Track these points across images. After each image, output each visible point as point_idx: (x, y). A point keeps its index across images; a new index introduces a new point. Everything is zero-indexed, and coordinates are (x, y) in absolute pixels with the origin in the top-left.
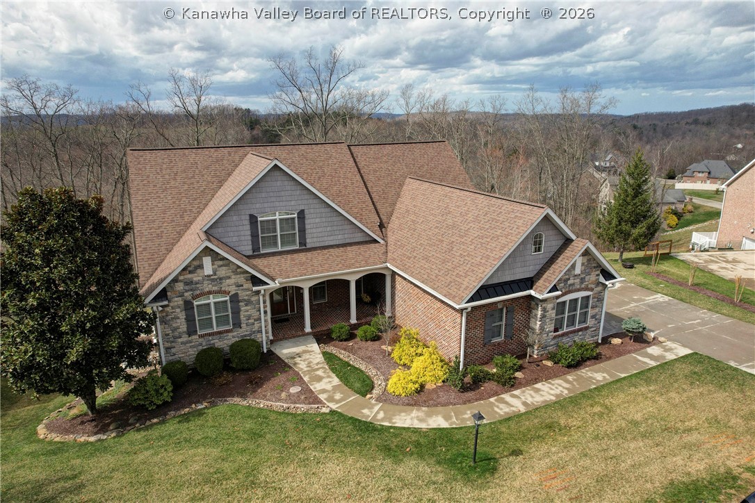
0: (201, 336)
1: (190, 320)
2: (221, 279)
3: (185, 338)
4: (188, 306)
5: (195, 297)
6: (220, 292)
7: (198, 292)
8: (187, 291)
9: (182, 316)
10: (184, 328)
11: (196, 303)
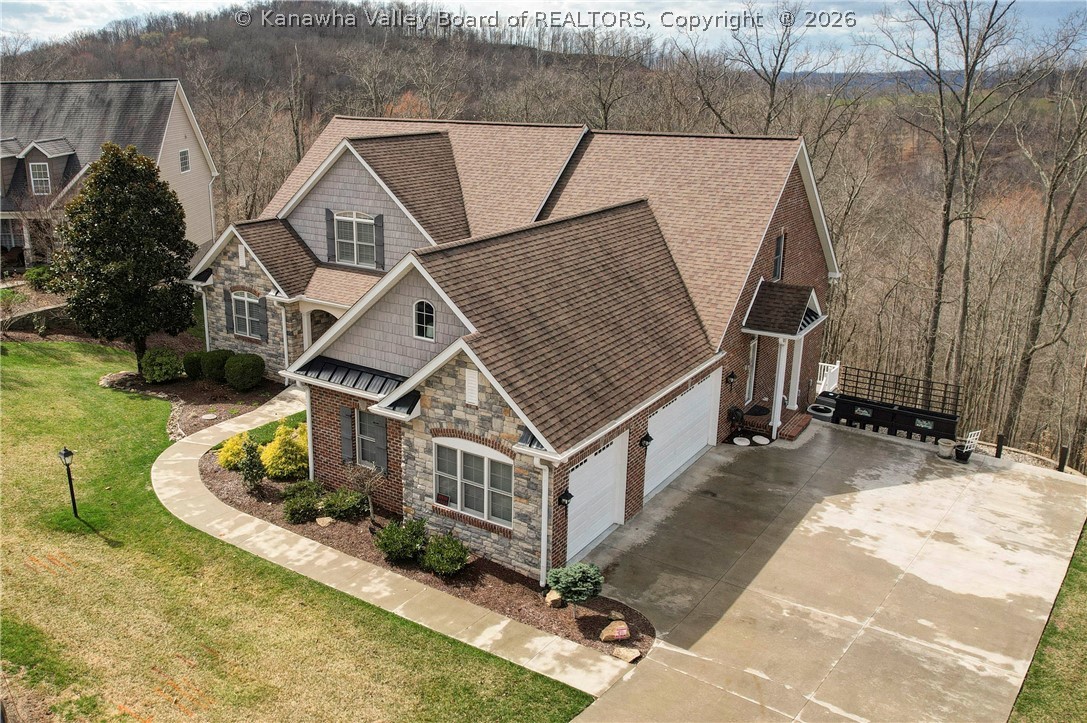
0: (238, 337)
1: (229, 314)
2: (252, 275)
3: (224, 334)
4: (227, 298)
5: (234, 289)
6: (252, 292)
7: (235, 284)
8: (227, 279)
9: (223, 306)
10: (224, 322)
11: (233, 296)
